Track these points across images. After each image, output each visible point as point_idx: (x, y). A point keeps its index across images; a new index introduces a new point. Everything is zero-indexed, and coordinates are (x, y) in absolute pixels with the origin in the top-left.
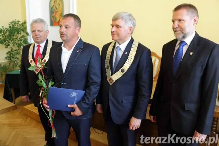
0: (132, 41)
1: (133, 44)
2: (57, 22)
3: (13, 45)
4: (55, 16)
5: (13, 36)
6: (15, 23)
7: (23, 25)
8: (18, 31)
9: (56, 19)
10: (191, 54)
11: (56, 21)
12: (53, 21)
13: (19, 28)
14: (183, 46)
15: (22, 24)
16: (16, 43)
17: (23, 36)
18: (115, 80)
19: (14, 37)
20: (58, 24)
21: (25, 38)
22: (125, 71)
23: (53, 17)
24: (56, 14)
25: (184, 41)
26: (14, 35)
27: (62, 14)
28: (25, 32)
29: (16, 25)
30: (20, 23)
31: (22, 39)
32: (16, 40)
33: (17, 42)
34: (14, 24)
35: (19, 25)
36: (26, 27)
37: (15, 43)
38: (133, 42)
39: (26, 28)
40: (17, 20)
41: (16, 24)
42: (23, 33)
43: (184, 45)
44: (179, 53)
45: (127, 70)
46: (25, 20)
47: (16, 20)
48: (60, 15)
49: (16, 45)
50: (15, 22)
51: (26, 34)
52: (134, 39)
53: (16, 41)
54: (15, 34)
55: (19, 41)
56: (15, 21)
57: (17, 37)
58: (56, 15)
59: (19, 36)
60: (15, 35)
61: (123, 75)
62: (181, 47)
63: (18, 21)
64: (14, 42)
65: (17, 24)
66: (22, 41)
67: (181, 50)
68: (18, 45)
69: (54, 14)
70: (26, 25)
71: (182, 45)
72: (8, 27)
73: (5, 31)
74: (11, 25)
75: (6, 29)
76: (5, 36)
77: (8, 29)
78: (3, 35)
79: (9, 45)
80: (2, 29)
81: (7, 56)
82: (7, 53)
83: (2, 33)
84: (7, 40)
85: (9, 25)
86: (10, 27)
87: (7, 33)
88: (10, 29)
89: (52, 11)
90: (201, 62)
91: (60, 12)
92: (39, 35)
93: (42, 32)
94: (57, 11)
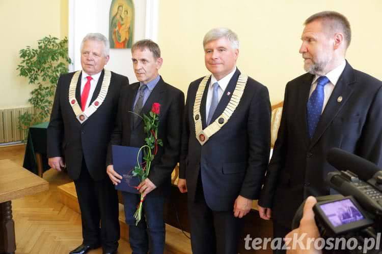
0: (238, 74)
1: (239, 78)
2: (121, 42)
3: (44, 79)
4: (118, 32)
5: (45, 63)
6: (49, 42)
8: (53, 55)
9: (120, 36)
10: (340, 99)
11: (120, 40)
12: (115, 40)
13: (56, 50)
14: (323, 86)
15: (60, 43)
16: (48, 75)
17: (61, 65)
18: (209, 137)
19: (46, 66)
20: (123, 45)
21: (64, 68)
22: (225, 121)
23: (115, 33)
24: (119, 29)
25: (325, 77)
26: (46, 61)
28: (65, 56)
29: (50, 45)
30: (58, 42)
31: (59, 69)
32: (50, 70)
33: (50, 74)
34: (47, 42)
35: (55, 44)
36: (67, 48)
37: (46, 76)
38: (240, 77)
39: (67, 50)
40: (52, 37)
42: (61, 60)
43: (325, 84)
45: (229, 120)
46: (66, 38)
48: (127, 30)
49: (48, 80)
50: (48, 40)
51: (67, 60)
52: (241, 72)
53: (48, 71)
54: (47, 59)
55: (53, 72)
56: (49, 37)
57: (51, 66)
58: (121, 30)
59: (55, 64)
60: (48, 62)
61: (222, 128)
62: (320, 87)
63: (55, 38)
64: (45, 74)
65: (52, 43)
66: (60, 73)
67: (320, 92)
68: (51, 79)
69: (117, 28)
70: (67, 45)
71: (322, 83)
72: (36, 47)
73: (32, 54)
74: (42, 44)
75: (33, 50)
76: (31, 62)
77: (36, 51)
78: (27, 60)
79: (36, 78)
80: (26, 51)
81: (32, 98)
82: (32, 93)
83: (26, 58)
84: (34, 70)
85: (39, 43)
86: (40, 47)
87: (35, 59)
88: (41, 52)
89: (114, 23)
90: (358, 115)
91: (128, 26)
92: (94, 60)
93: (99, 56)
94: (122, 22)
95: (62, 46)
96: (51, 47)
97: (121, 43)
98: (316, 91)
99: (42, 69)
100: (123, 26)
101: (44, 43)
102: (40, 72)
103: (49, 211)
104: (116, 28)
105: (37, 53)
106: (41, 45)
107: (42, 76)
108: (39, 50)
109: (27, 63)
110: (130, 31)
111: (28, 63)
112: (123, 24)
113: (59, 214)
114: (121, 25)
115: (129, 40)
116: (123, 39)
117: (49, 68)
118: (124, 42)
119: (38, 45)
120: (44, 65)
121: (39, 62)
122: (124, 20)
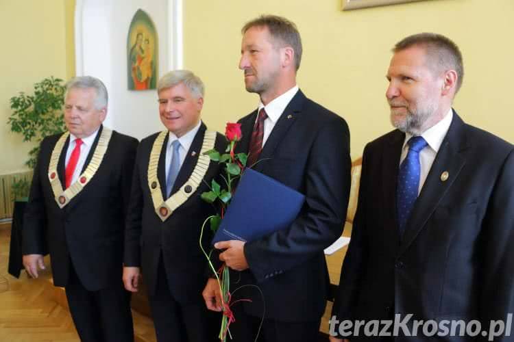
2: (142, 81)
4: (139, 68)
5: (43, 113)
8: (54, 102)
9: (140, 74)
10: (445, 176)
11: (141, 79)
13: (59, 96)
14: (418, 152)
19: (46, 117)
20: (145, 85)
23: (134, 69)
24: (140, 64)
25: (420, 138)
26: (45, 111)
29: (51, 89)
30: (62, 84)
32: (50, 122)
33: (51, 128)
34: (47, 86)
35: (58, 88)
37: (47, 130)
40: (55, 78)
41: (52, 86)
43: (421, 149)
44: (409, 172)
47: (52, 77)
48: (149, 65)
50: (48, 83)
53: (48, 124)
54: (47, 109)
55: (56, 124)
56: (50, 79)
57: (53, 116)
58: (141, 66)
59: (58, 113)
60: (48, 112)
62: (414, 154)
63: (57, 80)
64: (44, 128)
65: (54, 87)
67: (413, 162)
69: (137, 64)
71: (416, 148)
72: (32, 93)
73: (27, 102)
74: (40, 89)
75: (28, 97)
76: (25, 113)
77: (32, 98)
78: (20, 111)
79: (33, 134)
80: (19, 99)
81: (31, 160)
82: (31, 153)
83: (19, 108)
84: (29, 123)
85: (36, 88)
86: (37, 93)
87: (31, 108)
88: (38, 98)
90: (474, 202)
91: (150, 60)
92: (79, 117)
93: (87, 111)
94: (143, 55)
96: (53, 91)
97: (142, 84)
98: (407, 160)
99: (39, 121)
100: (145, 60)
101: (42, 87)
102: (37, 125)
104: (135, 63)
105: (33, 101)
106: (38, 89)
107: (41, 131)
108: (34, 96)
109: (20, 115)
110: (153, 67)
111: (22, 115)
112: (143, 58)
114: (141, 59)
115: (152, 79)
116: (144, 77)
117: (50, 120)
118: (146, 81)
119: (35, 90)
120: (42, 117)
121: (36, 112)
122: (145, 52)
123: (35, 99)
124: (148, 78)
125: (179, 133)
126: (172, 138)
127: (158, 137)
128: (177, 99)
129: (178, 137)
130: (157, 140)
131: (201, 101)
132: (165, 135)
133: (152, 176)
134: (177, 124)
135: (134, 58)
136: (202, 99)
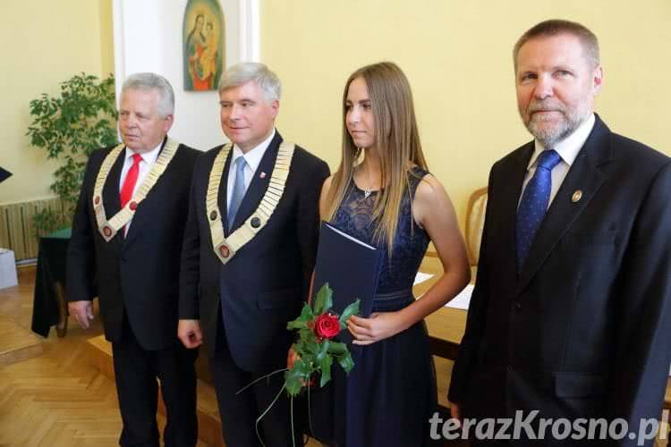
2: (203, 79)
3: (74, 151)
4: (198, 61)
5: (73, 121)
6: (82, 84)
7: (105, 88)
8: (88, 107)
9: (201, 70)
11: (201, 76)
12: (193, 77)
13: (93, 99)
14: (550, 170)
15: (102, 86)
16: (80, 143)
17: (103, 123)
18: (236, 249)
19: (77, 126)
20: (206, 84)
21: (108, 128)
22: (263, 223)
23: (192, 63)
24: (200, 57)
26: (75, 118)
27: (219, 54)
28: (108, 108)
29: (83, 90)
30: (97, 83)
31: (101, 130)
32: (82, 133)
33: (83, 140)
34: (77, 85)
35: (92, 88)
36: (114, 93)
37: (78, 144)
39: (113, 97)
40: (86, 75)
41: (84, 85)
42: (102, 114)
46: (112, 75)
47: (84, 73)
48: (213, 57)
49: (80, 150)
50: (79, 81)
51: (113, 115)
53: (80, 136)
54: (77, 116)
55: (89, 136)
56: (81, 76)
57: (86, 125)
58: (202, 59)
59: (92, 121)
60: (79, 119)
61: (257, 234)
62: (544, 173)
63: (91, 78)
64: (75, 141)
65: (87, 86)
66: (101, 137)
67: (542, 184)
68: (86, 148)
69: (196, 56)
70: (114, 89)
71: (547, 165)
72: (58, 96)
73: (51, 106)
74: (68, 90)
75: (53, 100)
76: (50, 121)
77: (58, 101)
78: (44, 118)
79: (59, 149)
80: (42, 102)
81: (57, 183)
82: (57, 174)
83: (42, 114)
84: (55, 135)
85: (63, 88)
86: (65, 95)
87: (58, 115)
88: (66, 101)
89: (191, 47)
91: (214, 50)
92: (138, 127)
93: (149, 119)
94: (204, 45)
95: (104, 91)
96: (85, 92)
97: (203, 82)
99: (68, 131)
100: (206, 52)
101: (71, 86)
102: (66, 137)
103: (72, 383)
104: (194, 54)
105: (60, 105)
106: (66, 90)
107: (70, 144)
108: (61, 98)
109: (43, 123)
110: (218, 60)
111: (46, 123)
112: (205, 48)
113: (87, 388)
114: (202, 50)
115: (217, 74)
116: (206, 74)
117: (82, 130)
118: (208, 79)
119: (61, 91)
120: (73, 126)
121: (64, 119)
122: (208, 41)
123: (61, 103)
124: (211, 74)
125: (245, 147)
126: (237, 153)
127: (221, 152)
128: (245, 103)
129: (244, 153)
130: (218, 156)
131: (276, 105)
132: (229, 149)
133: (212, 204)
134: (244, 135)
135: (192, 48)
136: (277, 102)
